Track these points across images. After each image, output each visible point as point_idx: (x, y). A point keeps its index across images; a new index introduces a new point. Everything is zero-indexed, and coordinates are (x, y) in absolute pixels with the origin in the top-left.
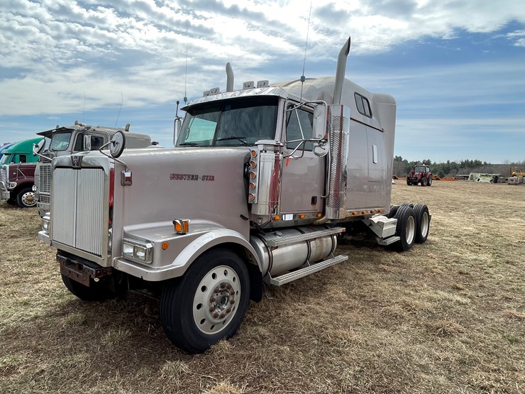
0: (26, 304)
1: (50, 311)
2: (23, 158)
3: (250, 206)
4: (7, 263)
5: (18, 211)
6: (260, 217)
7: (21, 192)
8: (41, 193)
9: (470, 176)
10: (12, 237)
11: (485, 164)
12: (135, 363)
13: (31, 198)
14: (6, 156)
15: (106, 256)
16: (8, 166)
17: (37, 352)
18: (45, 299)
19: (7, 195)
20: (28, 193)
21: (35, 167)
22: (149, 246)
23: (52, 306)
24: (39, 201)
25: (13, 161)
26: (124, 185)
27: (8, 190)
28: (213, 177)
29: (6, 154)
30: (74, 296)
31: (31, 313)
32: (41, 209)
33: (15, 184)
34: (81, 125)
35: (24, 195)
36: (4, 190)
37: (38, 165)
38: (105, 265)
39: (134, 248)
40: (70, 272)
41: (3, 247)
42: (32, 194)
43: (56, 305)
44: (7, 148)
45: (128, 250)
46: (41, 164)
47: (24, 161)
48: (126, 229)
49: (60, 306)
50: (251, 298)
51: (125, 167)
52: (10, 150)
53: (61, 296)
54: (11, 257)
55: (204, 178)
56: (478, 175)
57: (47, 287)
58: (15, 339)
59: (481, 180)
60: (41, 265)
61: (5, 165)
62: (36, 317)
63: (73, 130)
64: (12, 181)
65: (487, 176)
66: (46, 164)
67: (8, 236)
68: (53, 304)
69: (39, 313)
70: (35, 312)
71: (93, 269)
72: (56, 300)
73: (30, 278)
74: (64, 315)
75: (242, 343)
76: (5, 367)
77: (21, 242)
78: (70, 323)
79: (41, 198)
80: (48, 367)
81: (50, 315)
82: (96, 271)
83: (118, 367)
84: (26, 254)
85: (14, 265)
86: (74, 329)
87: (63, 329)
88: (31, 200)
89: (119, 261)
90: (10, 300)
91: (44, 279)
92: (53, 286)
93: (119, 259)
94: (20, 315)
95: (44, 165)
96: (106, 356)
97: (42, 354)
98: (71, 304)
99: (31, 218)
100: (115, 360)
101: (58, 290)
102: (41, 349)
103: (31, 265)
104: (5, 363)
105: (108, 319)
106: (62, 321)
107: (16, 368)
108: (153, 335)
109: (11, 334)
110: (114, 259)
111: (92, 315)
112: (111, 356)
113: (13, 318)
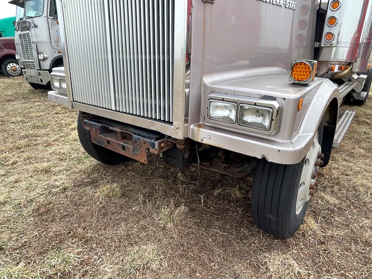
0: (47, 171)
1: (76, 179)
4: (12, 126)
5: (6, 80)
7: (5, 63)
8: (24, 60)
10: (8, 101)
12: (219, 256)
13: (14, 68)
15: (178, 121)
17: (86, 242)
18: (64, 163)
20: (11, 64)
23: (75, 172)
24: (25, 68)
26: (205, 1)
30: (93, 159)
31: (57, 183)
32: (28, 76)
35: (8, 66)
37: (17, 34)
38: (179, 136)
39: (239, 109)
40: (108, 142)
41: (3, 110)
42: (15, 64)
43: (80, 171)
45: (220, 112)
46: (20, 32)
49: (85, 173)
54: (13, 120)
57: (61, 151)
62: (65, 189)
66: (25, 32)
67: (5, 100)
68: (77, 170)
69: (66, 182)
70: (61, 182)
71: (152, 141)
72: (77, 166)
73: (39, 140)
74: (94, 183)
75: (324, 218)
76: (56, 274)
77: (18, 105)
78: (109, 197)
79: (26, 66)
80: (113, 272)
81: (78, 185)
82: (160, 144)
83: (203, 265)
84: (27, 116)
85: (19, 127)
86: (115, 203)
87: (101, 203)
88: (15, 70)
89: (201, 129)
90: (28, 167)
91: (54, 141)
92: (66, 148)
93: (200, 126)
94: (46, 187)
95: (22, 33)
96: (176, 244)
97: (94, 245)
98: (95, 169)
99: (19, 85)
100: (192, 252)
101: (73, 153)
102: (91, 237)
103: (35, 127)
104: (54, 267)
105: (145, 187)
106: (96, 192)
107: (72, 275)
108: (209, 208)
109: (44, 214)
110: (192, 126)
111: (125, 183)
112: (183, 245)
113: (39, 190)
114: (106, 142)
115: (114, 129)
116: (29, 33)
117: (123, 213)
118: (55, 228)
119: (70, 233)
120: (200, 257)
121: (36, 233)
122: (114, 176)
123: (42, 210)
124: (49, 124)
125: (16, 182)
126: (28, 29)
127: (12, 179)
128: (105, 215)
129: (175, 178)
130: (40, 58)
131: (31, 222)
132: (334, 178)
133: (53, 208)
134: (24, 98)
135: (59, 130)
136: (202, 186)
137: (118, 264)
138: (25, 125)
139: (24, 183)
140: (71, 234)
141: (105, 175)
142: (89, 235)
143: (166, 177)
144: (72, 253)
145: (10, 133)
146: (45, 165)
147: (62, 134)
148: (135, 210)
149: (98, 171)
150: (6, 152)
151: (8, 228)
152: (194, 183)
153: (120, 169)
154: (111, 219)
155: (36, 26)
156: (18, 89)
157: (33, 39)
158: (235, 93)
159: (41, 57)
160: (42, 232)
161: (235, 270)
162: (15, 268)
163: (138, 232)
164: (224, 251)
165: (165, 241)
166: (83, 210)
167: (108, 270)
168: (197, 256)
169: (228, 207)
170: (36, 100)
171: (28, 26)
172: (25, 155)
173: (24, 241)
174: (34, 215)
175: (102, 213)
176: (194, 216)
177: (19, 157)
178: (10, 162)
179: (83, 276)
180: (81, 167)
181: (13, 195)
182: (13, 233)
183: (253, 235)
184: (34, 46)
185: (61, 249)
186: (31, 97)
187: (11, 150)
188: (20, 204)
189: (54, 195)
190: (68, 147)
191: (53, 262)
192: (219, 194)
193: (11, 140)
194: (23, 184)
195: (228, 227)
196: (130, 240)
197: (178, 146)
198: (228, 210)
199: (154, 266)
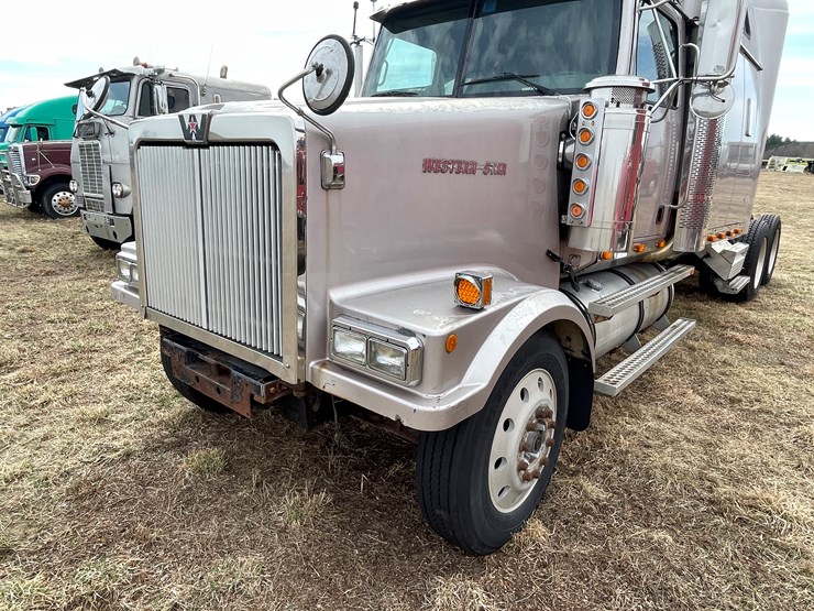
0: (101, 421)
1: (151, 436)
2: (43, 132)
3: (564, 232)
4: (49, 328)
5: (48, 225)
6: (576, 254)
7: (49, 192)
8: (85, 194)
9: (769, 162)
10: (47, 274)
11: (788, 141)
12: (363, 578)
13: (67, 202)
14: (15, 129)
15: (291, 358)
16: (20, 147)
17: (149, 547)
18: (135, 407)
19: (27, 198)
20: (61, 194)
21: (69, 147)
22: (413, 343)
23: (152, 425)
24: (85, 209)
25: (28, 137)
26: (327, 188)
27: (28, 188)
28: (505, 166)
29: (14, 126)
30: (188, 401)
31: (115, 443)
32: (89, 224)
33: (38, 178)
34: (146, 66)
35: (55, 197)
36: (20, 189)
37: (76, 143)
38: (292, 379)
39: (369, 345)
40: (197, 378)
41: (36, 293)
42: (68, 194)
43: (160, 423)
44: (13, 115)
45: (349, 347)
46: (81, 141)
47: (46, 138)
48: (337, 295)
49: (167, 426)
50: (568, 426)
51: (329, 142)
52: (18, 119)
53: (163, 403)
54: (53, 316)
55: (487, 170)
56: (784, 160)
57: (133, 381)
58: (98, 510)
59: (790, 166)
60: (110, 332)
61: (16, 145)
62: (128, 455)
63: (133, 75)
64: (32, 172)
65: (798, 161)
66: (90, 142)
67: (41, 271)
68: (155, 421)
69: (131, 442)
70: (123, 441)
71: (258, 383)
72: (158, 412)
73: (97, 359)
74: (181, 446)
75: (566, 522)
76: (92, 595)
77: (65, 284)
78: (200, 471)
79: (88, 204)
80: (183, 595)
81: (153, 447)
82: (267, 388)
83: (333, 592)
84: (78, 310)
85: (61, 331)
86: (210, 483)
87: (186, 482)
88: (67, 206)
89: (323, 370)
90: (69, 411)
91: (123, 362)
92: (143, 377)
93: (323, 365)
94: (96, 449)
95: (86, 143)
96: (298, 557)
97: (161, 553)
98: (187, 419)
99: (73, 237)
100: (320, 570)
101: (155, 387)
102: (158, 539)
103: (92, 332)
104: (90, 583)
105: (269, 457)
106: (181, 463)
107: (116, 597)
108: (372, 497)
109: (86, 497)
110: (312, 364)
111: (235, 447)
112: (307, 559)
113: (84, 456)
114: (194, 378)
115: (206, 358)
116: (97, 145)
117: (220, 501)
118: (100, 521)
119: (124, 530)
120: (331, 579)
121: (68, 529)
122: (220, 434)
123: (84, 490)
124: (118, 327)
125: (45, 439)
126: (97, 137)
127: (39, 432)
128: (188, 503)
129: (329, 440)
130: (115, 192)
131: (62, 511)
132: (621, 451)
133: (102, 488)
134: (78, 267)
135: (136, 340)
136: (373, 458)
137: (193, 582)
138: (73, 327)
139: (59, 441)
140: (127, 532)
141: (204, 431)
142: (155, 535)
143: (312, 440)
144: (122, 563)
145: (45, 342)
146: (100, 408)
147: (140, 349)
148: (241, 497)
149: (193, 423)
150: (32, 382)
151: (23, 518)
152: (359, 452)
153: (233, 421)
154: (197, 511)
155: (111, 133)
156: (69, 247)
157: (105, 157)
158: (368, 320)
159: (117, 191)
160: (78, 528)
161: (382, 602)
162: (27, 582)
163: (237, 534)
164: (373, 571)
165: (280, 550)
166: (154, 492)
167: (175, 592)
168: (327, 577)
169: (406, 498)
170: (101, 273)
171: (97, 131)
172: (66, 388)
173: (47, 540)
174: (69, 498)
175: (185, 499)
176: (342, 512)
177: (55, 393)
178: (38, 402)
179: (134, 599)
180: (164, 414)
181: (37, 463)
182: (30, 526)
183: (431, 548)
184: (106, 169)
185: (105, 556)
186: (92, 265)
187: (42, 377)
188: (47, 479)
189: (108, 465)
190: (146, 375)
191: (89, 575)
192: (399, 474)
193: (44, 359)
194: (57, 443)
195: (394, 531)
196: (222, 546)
197: (295, 394)
198: (405, 502)
199: (251, 589)
